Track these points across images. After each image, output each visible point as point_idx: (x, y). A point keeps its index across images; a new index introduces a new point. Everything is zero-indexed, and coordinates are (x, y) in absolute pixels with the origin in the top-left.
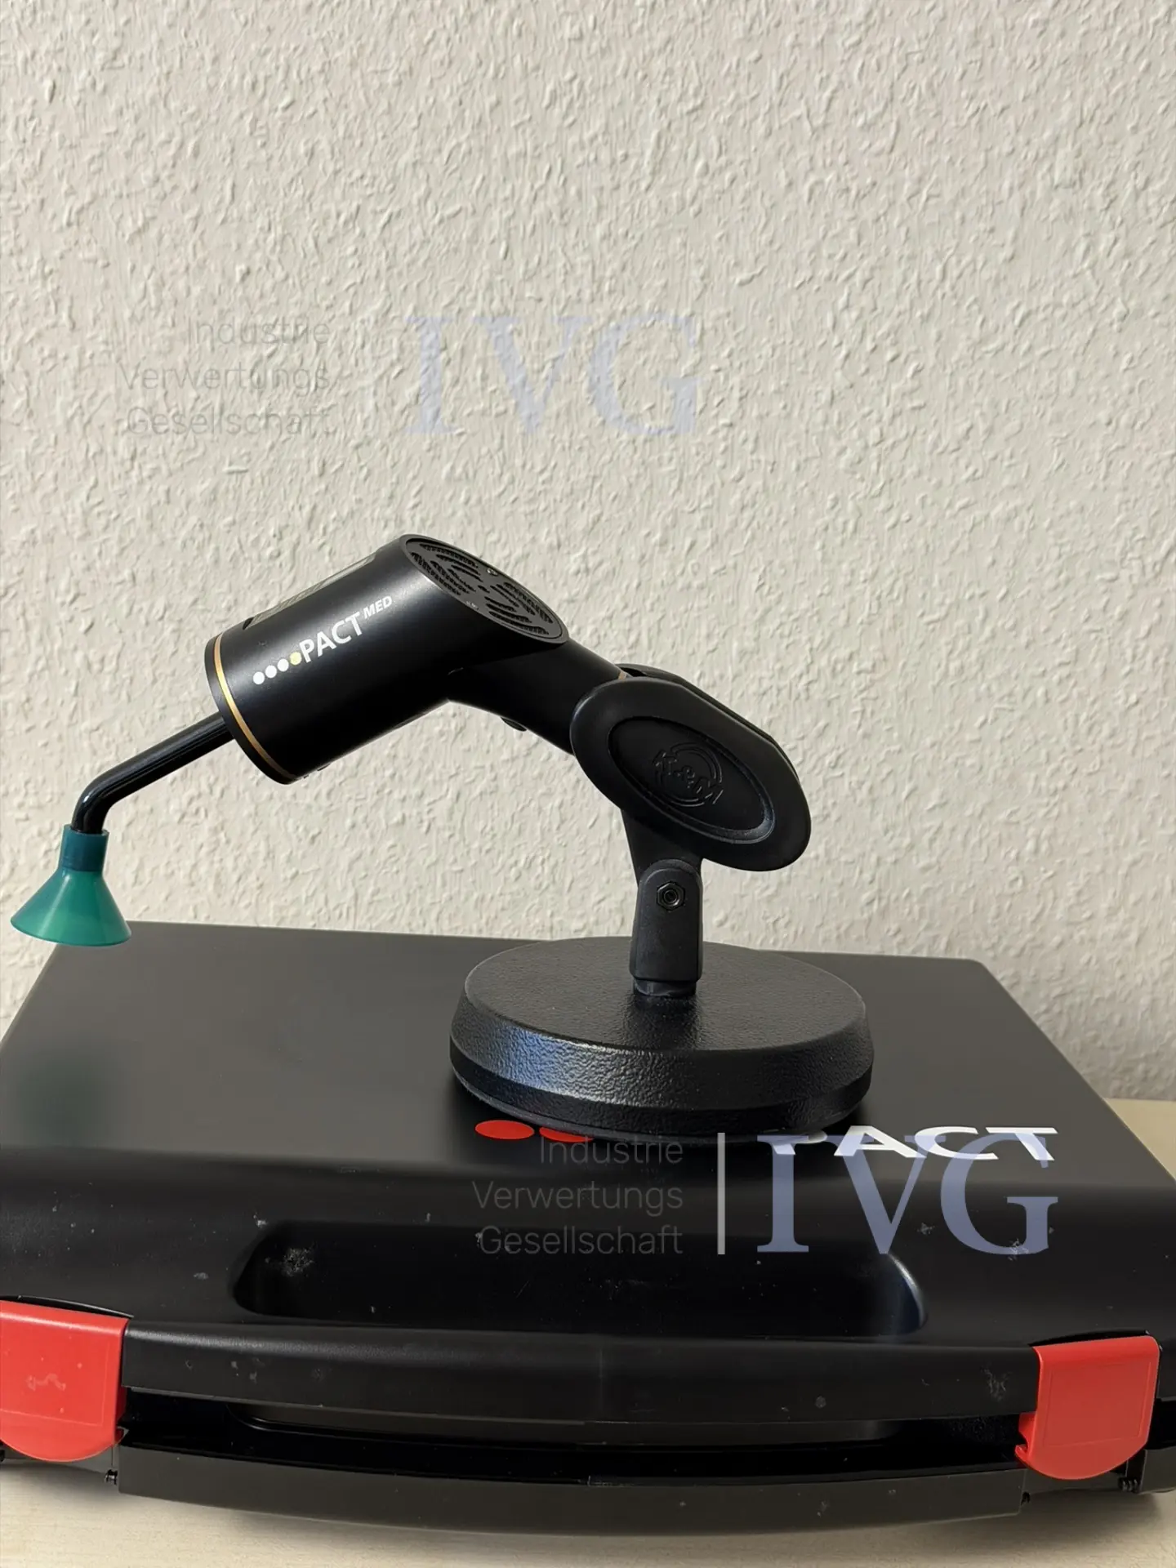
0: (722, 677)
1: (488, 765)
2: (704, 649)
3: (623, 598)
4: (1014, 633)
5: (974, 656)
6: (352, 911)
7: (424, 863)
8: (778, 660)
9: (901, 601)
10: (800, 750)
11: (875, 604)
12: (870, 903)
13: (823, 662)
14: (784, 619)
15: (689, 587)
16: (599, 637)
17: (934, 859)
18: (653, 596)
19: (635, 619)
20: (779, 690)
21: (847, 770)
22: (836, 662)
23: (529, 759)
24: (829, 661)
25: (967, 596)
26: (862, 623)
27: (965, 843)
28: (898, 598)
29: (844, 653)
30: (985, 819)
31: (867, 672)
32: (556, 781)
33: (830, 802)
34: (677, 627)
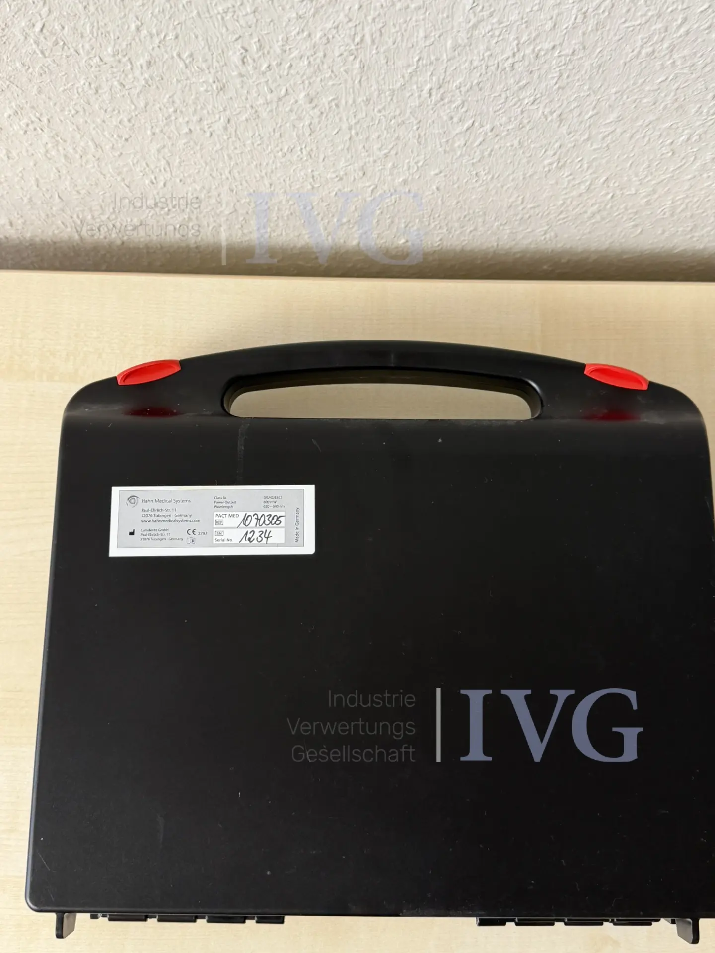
0: (437, 59)
1: (248, 106)
2: (422, 44)
3: (346, 16)
4: (707, 31)
5: (666, 45)
6: (168, 169)
7: (212, 149)
8: (488, 49)
9: (607, 14)
10: (504, 96)
11: (580, 17)
12: (551, 164)
13: (528, 51)
14: (496, 26)
15: (407, 7)
16: (328, 38)
17: (605, 145)
18: (373, 14)
19: (359, 28)
20: (487, 67)
21: (542, 106)
22: (539, 50)
23: (280, 103)
24: (533, 50)
25: (670, 10)
26: (566, 28)
27: (631, 137)
28: (604, 12)
29: (547, 45)
30: (651, 126)
31: (567, 55)
32: (304, 113)
33: (526, 121)
34: (397, 32)
